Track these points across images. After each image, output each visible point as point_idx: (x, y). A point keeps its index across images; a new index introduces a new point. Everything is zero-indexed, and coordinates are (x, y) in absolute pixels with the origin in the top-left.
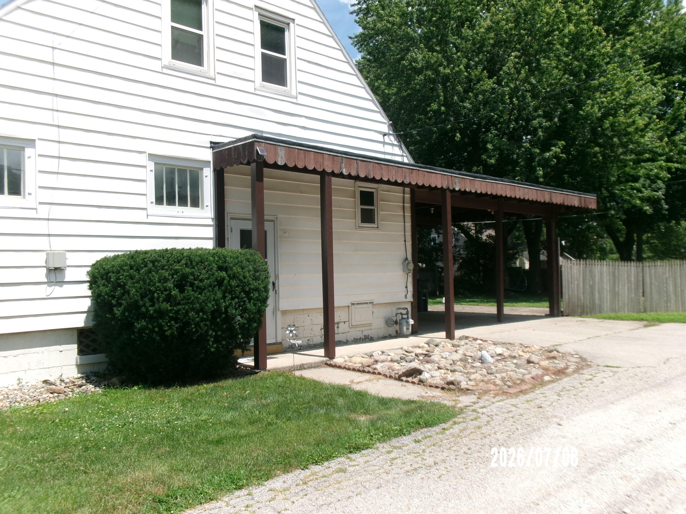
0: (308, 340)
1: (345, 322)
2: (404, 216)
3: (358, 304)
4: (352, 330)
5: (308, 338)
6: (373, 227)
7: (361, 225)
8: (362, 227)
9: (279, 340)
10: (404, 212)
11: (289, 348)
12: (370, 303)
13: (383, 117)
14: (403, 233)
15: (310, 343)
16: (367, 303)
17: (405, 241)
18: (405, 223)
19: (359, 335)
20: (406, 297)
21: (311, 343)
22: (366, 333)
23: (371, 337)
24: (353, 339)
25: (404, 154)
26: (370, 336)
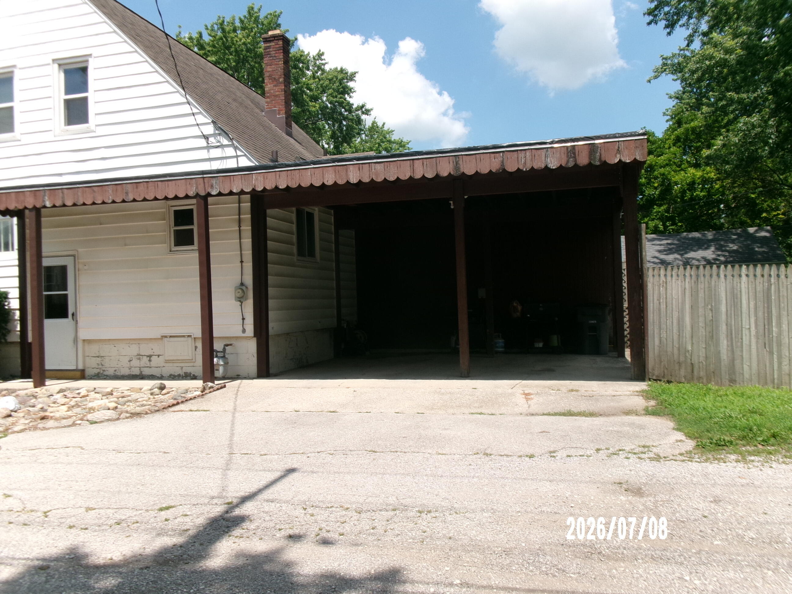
0: (115, 371)
1: (159, 356)
2: (240, 230)
3: (171, 337)
4: (167, 365)
5: (115, 369)
6: (193, 250)
7: (173, 249)
8: (177, 251)
9: (80, 367)
10: (240, 226)
11: (95, 376)
12: (189, 336)
13: (205, 117)
14: (239, 252)
15: (117, 374)
16: (184, 336)
17: (242, 262)
18: (240, 239)
19: (177, 371)
20: (244, 331)
21: (119, 374)
22: (189, 370)
23: (194, 375)
24: (169, 375)
25: (239, 153)
26: (193, 373)
